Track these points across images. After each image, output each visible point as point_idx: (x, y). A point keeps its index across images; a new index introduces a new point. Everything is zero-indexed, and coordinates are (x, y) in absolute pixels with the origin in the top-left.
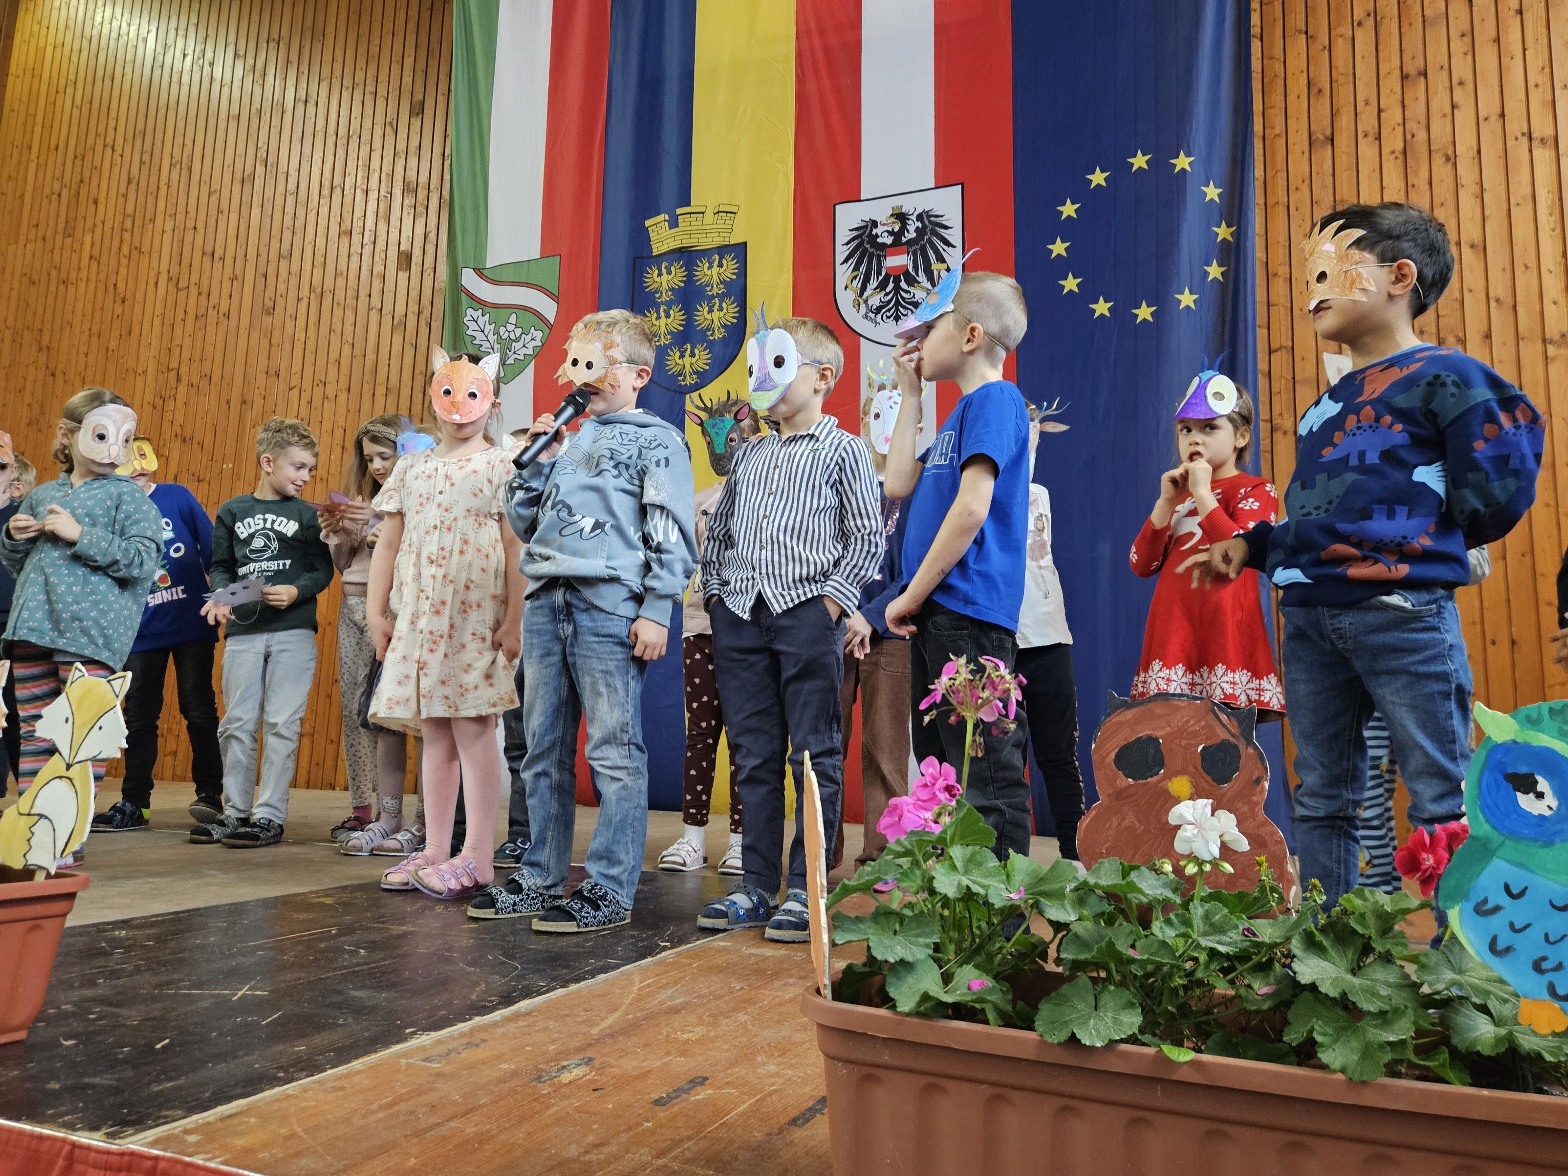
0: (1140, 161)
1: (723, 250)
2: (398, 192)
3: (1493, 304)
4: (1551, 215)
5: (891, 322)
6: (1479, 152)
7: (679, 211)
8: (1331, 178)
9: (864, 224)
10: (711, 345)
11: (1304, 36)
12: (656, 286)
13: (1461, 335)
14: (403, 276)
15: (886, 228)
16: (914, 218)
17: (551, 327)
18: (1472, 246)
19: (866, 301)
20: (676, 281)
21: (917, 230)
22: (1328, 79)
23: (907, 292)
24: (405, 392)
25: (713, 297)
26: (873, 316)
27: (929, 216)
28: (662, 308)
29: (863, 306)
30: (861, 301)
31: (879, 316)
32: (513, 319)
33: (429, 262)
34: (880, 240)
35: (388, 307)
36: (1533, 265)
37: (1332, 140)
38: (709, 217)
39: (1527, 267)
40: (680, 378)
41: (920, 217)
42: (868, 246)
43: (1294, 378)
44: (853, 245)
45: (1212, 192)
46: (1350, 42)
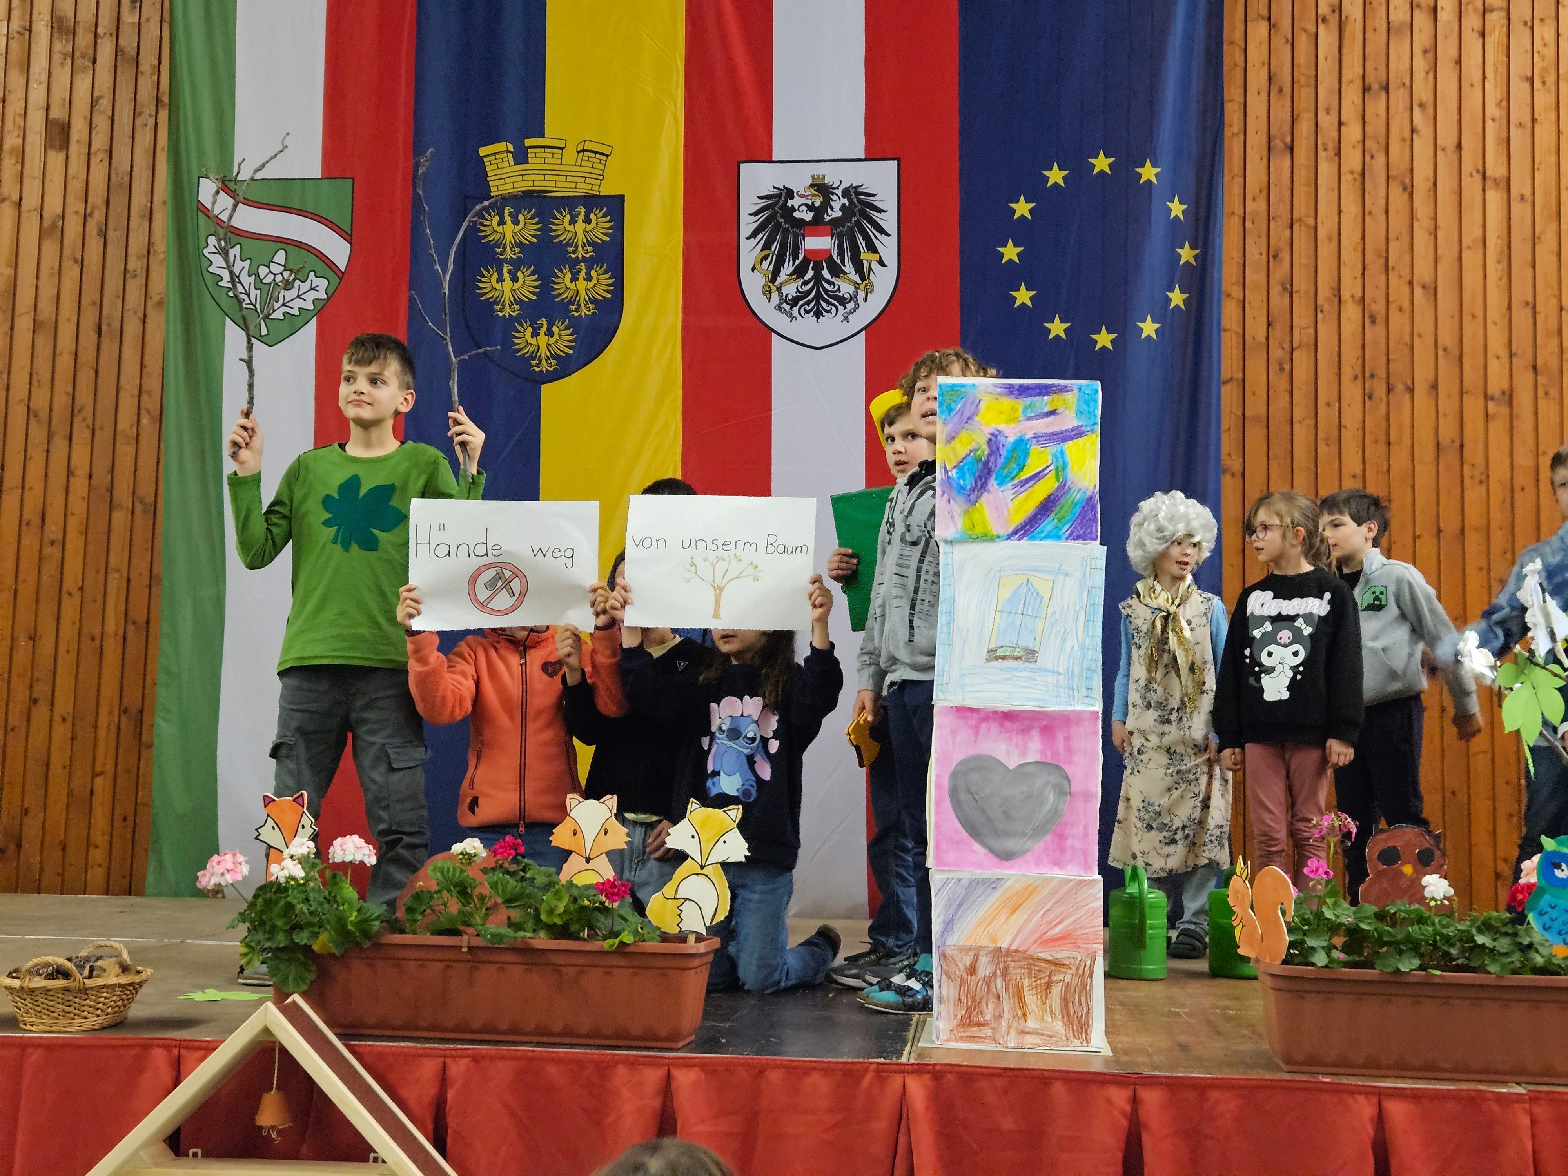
0: (1102, 163)
1: (592, 202)
2: (42, 29)
3: (1441, 353)
4: (1499, 262)
5: (811, 318)
6: (1435, 184)
7: (528, 142)
8: (1289, 192)
9: (776, 191)
10: (575, 325)
11: (1266, 23)
12: (497, 237)
13: (1409, 383)
14: (56, 159)
15: (803, 200)
16: (839, 192)
17: (341, 275)
18: (1424, 287)
19: (779, 289)
20: (526, 233)
21: (843, 208)
22: (1290, 79)
23: (830, 283)
24: (67, 332)
25: (577, 261)
26: (788, 307)
27: (858, 194)
28: (506, 268)
29: (775, 295)
30: (774, 288)
31: (796, 309)
32: (280, 257)
33: (100, 141)
34: (796, 214)
35: (31, 200)
36: (1480, 315)
37: (1292, 149)
38: (570, 155)
39: (1474, 317)
40: (534, 363)
41: (846, 193)
42: (781, 220)
43: (1244, 414)
44: (763, 216)
45: (1177, 209)
46: (1314, 38)
